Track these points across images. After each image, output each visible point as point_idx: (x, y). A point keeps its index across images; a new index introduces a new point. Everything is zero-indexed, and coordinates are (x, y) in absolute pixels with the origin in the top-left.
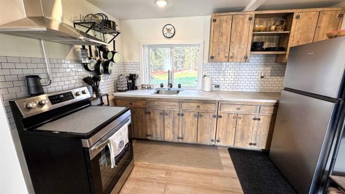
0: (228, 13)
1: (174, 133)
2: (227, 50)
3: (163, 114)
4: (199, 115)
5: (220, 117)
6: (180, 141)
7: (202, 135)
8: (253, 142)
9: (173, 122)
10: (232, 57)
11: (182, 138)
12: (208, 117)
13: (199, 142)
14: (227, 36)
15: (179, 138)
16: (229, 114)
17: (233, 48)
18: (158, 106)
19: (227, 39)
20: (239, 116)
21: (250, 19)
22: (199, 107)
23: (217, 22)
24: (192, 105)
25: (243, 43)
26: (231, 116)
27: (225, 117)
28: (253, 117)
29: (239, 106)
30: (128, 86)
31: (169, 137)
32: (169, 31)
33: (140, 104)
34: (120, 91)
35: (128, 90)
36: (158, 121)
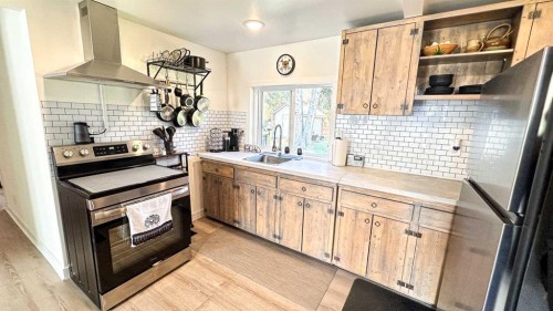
0: (370, 27)
1: (268, 226)
2: (367, 93)
3: (255, 192)
4: (305, 205)
5: (342, 214)
6: (277, 241)
7: (309, 241)
8: (407, 281)
9: (268, 207)
10: (376, 106)
11: (279, 238)
12: (319, 209)
13: (304, 251)
14: (367, 68)
15: (275, 236)
16: (357, 212)
17: (380, 89)
18: (249, 178)
19: (366, 74)
20: (376, 219)
21: (415, 32)
22: (304, 189)
23: (350, 45)
24: (296, 184)
25: (398, 79)
26: (360, 216)
27: (349, 214)
28: (406, 227)
29: (376, 201)
30: (224, 145)
31: (262, 231)
32: (286, 64)
33: (227, 172)
34: (212, 151)
35: (224, 150)
36: (249, 202)
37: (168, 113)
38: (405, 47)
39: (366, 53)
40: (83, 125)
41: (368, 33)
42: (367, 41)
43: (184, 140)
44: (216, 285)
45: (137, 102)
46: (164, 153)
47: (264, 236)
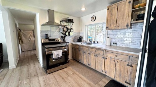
1: (87, 61)
2: (115, 23)
3: (84, 52)
4: (96, 56)
5: (107, 59)
6: (89, 66)
7: (98, 66)
8: (129, 82)
9: (87, 56)
10: (118, 26)
11: (90, 65)
12: (100, 57)
13: (96, 69)
14: (115, 15)
15: (88, 65)
16: (111, 58)
17: (119, 21)
18: (82, 48)
19: (115, 17)
20: (117, 60)
21: (130, 2)
22: (96, 51)
24: (94, 50)
25: (125, 17)
26: (112, 59)
27: (109, 59)
28: (127, 63)
29: (117, 55)
30: (78, 41)
31: (85, 63)
32: (93, 18)
33: (77, 47)
34: (75, 42)
35: (77, 42)
36: (82, 55)
37: (64, 33)
38: (127, 7)
39: (114, 11)
40: (47, 35)
41: (115, 5)
42: (114, 8)
43: (68, 39)
44: (71, 74)
45: (58, 30)
46: (63, 42)
47: (86, 64)
